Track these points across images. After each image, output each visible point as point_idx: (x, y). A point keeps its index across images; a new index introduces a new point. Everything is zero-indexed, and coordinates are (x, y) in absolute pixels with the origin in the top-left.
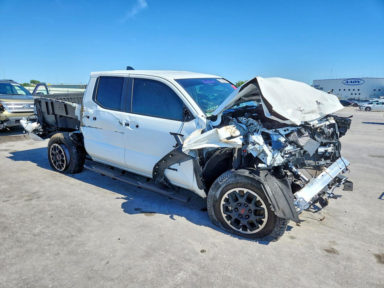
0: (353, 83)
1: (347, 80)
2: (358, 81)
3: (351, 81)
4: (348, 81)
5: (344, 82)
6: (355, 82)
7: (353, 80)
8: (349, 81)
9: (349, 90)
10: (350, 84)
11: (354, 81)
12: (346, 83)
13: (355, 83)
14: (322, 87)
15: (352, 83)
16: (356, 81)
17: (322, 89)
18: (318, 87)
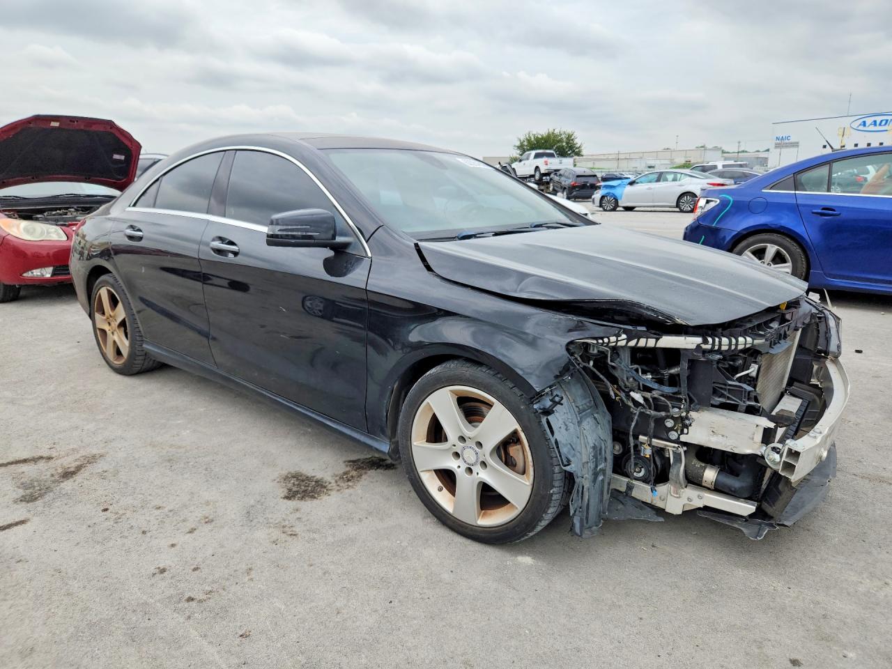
0: (880, 125)
1: (864, 120)
3: (875, 122)
4: (864, 122)
5: (855, 125)
6: (883, 123)
7: (878, 119)
8: (869, 121)
9: (869, 145)
10: (872, 128)
11: (881, 121)
12: (861, 128)
13: (886, 124)
14: (797, 141)
15: (875, 125)
16: (887, 121)
17: (796, 145)
18: (787, 141)
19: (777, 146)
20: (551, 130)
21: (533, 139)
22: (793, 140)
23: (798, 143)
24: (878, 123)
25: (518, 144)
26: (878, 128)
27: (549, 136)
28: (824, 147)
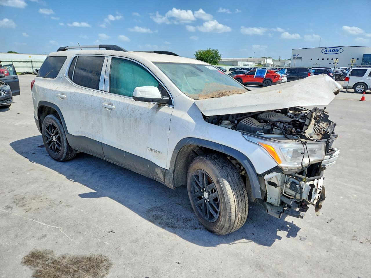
2: (337, 50)
3: (330, 50)
4: (326, 50)
5: (323, 51)
6: (334, 50)
7: (332, 49)
8: (328, 50)
9: (328, 59)
10: (329, 52)
11: (333, 50)
12: (325, 52)
13: (334, 51)
15: (330, 51)
16: (335, 50)
17: (301, 58)
19: (294, 58)
20: (209, 49)
21: (201, 52)
22: (299, 56)
24: (331, 51)
25: (196, 54)
26: (331, 53)
27: (208, 51)
28: (311, 59)
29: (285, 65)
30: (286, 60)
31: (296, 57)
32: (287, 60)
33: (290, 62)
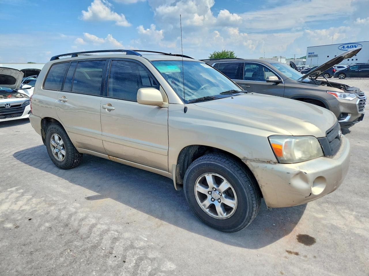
0: (350, 48)
1: (344, 45)
2: (355, 46)
3: (348, 46)
4: (344, 47)
5: (340, 48)
7: (349, 45)
8: (346, 46)
11: (351, 46)
12: (343, 49)
13: (352, 47)
15: (348, 48)
16: (353, 46)
17: (316, 56)
18: (313, 55)
19: (309, 56)
20: (224, 51)
21: (216, 54)
22: (315, 54)
23: (317, 55)
25: (210, 56)
27: (223, 53)
28: (328, 57)
29: (299, 63)
30: (298, 59)
31: (311, 55)
32: (300, 59)
33: (304, 60)
